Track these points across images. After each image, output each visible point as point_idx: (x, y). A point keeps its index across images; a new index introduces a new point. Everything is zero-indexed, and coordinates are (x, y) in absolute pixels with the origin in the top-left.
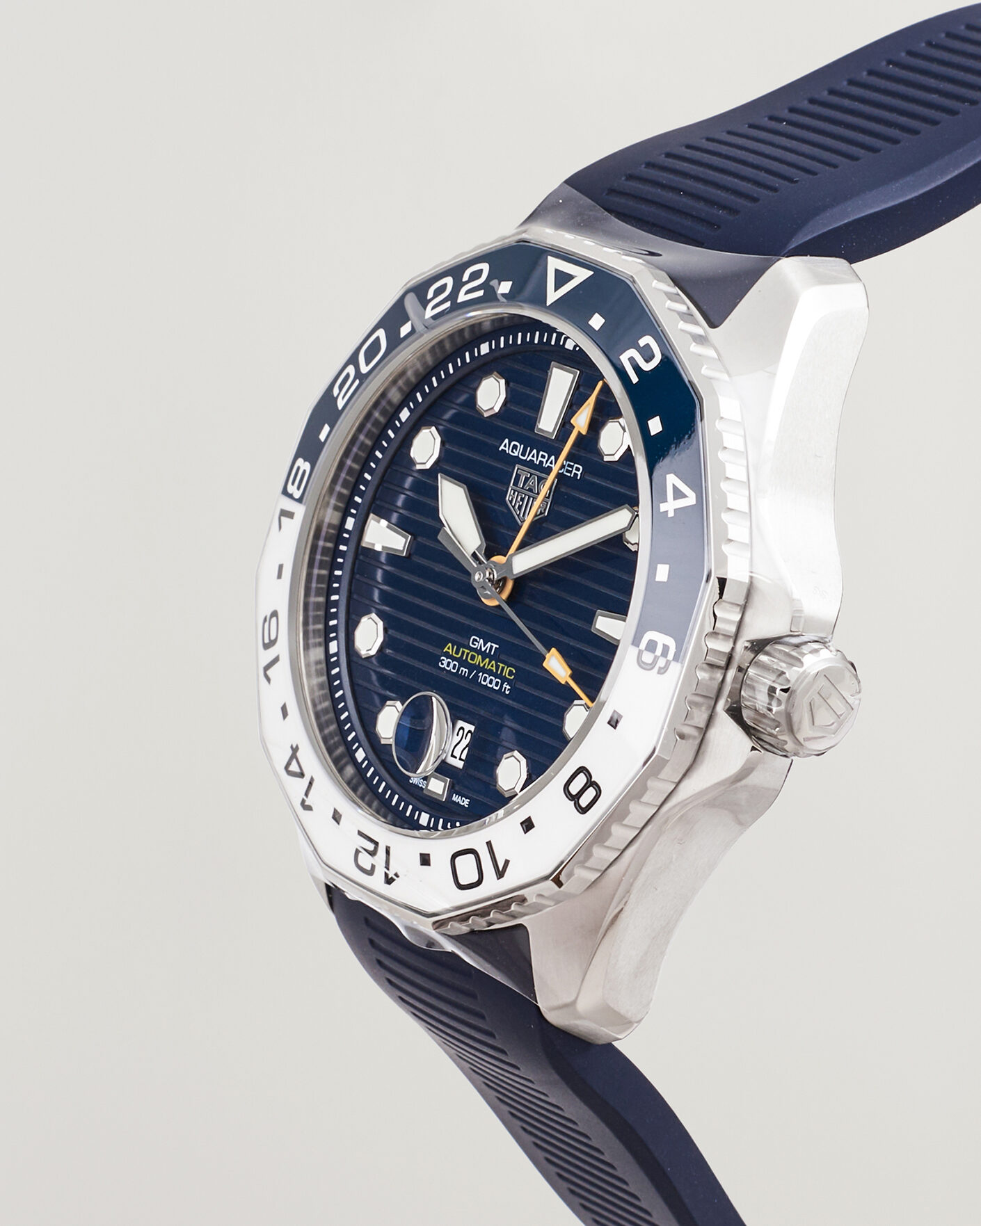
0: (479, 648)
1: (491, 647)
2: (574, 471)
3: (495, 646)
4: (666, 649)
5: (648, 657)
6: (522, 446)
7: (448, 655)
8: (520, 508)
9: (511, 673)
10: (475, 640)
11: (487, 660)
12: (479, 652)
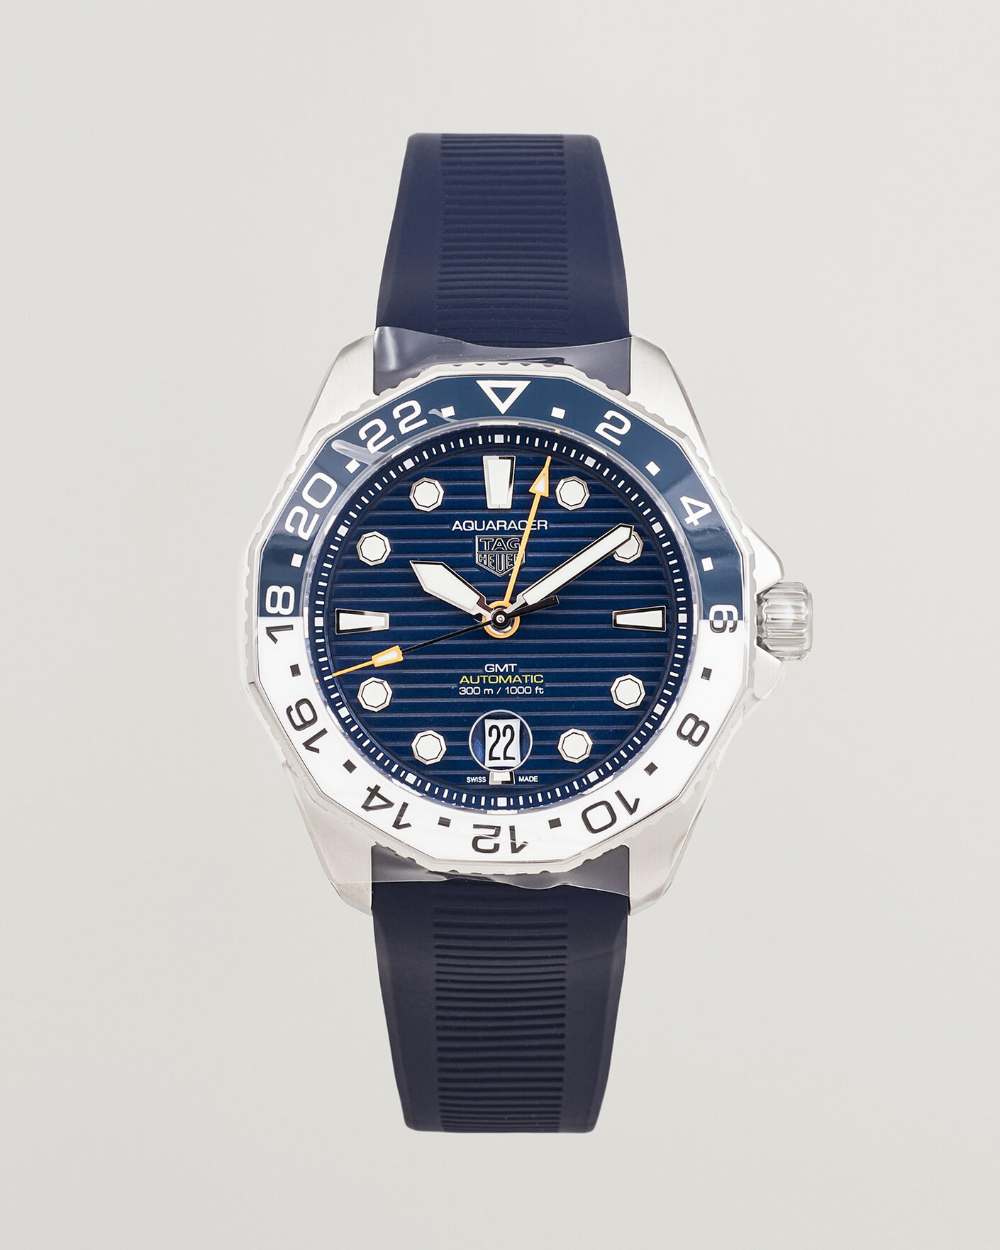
0: (496, 671)
1: (510, 667)
2: (539, 525)
3: (513, 665)
4: (730, 614)
5: (718, 624)
6: (476, 522)
7: (465, 685)
8: (494, 564)
9: (538, 679)
10: (488, 667)
11: (510, 676)
12: (499, 673)
